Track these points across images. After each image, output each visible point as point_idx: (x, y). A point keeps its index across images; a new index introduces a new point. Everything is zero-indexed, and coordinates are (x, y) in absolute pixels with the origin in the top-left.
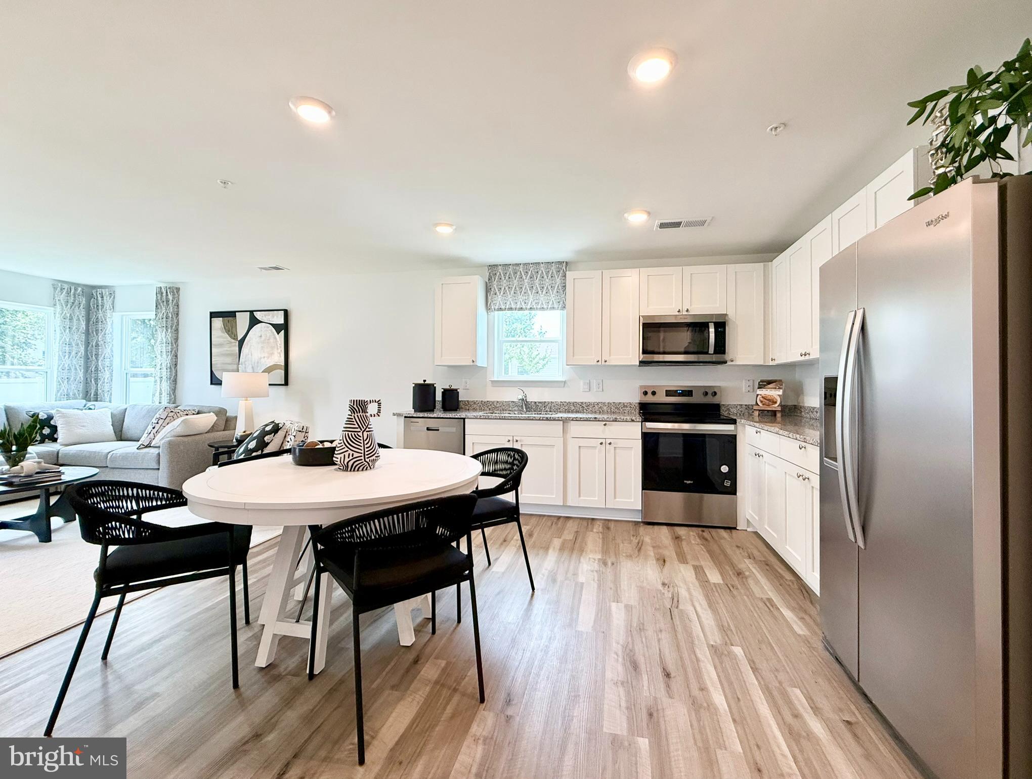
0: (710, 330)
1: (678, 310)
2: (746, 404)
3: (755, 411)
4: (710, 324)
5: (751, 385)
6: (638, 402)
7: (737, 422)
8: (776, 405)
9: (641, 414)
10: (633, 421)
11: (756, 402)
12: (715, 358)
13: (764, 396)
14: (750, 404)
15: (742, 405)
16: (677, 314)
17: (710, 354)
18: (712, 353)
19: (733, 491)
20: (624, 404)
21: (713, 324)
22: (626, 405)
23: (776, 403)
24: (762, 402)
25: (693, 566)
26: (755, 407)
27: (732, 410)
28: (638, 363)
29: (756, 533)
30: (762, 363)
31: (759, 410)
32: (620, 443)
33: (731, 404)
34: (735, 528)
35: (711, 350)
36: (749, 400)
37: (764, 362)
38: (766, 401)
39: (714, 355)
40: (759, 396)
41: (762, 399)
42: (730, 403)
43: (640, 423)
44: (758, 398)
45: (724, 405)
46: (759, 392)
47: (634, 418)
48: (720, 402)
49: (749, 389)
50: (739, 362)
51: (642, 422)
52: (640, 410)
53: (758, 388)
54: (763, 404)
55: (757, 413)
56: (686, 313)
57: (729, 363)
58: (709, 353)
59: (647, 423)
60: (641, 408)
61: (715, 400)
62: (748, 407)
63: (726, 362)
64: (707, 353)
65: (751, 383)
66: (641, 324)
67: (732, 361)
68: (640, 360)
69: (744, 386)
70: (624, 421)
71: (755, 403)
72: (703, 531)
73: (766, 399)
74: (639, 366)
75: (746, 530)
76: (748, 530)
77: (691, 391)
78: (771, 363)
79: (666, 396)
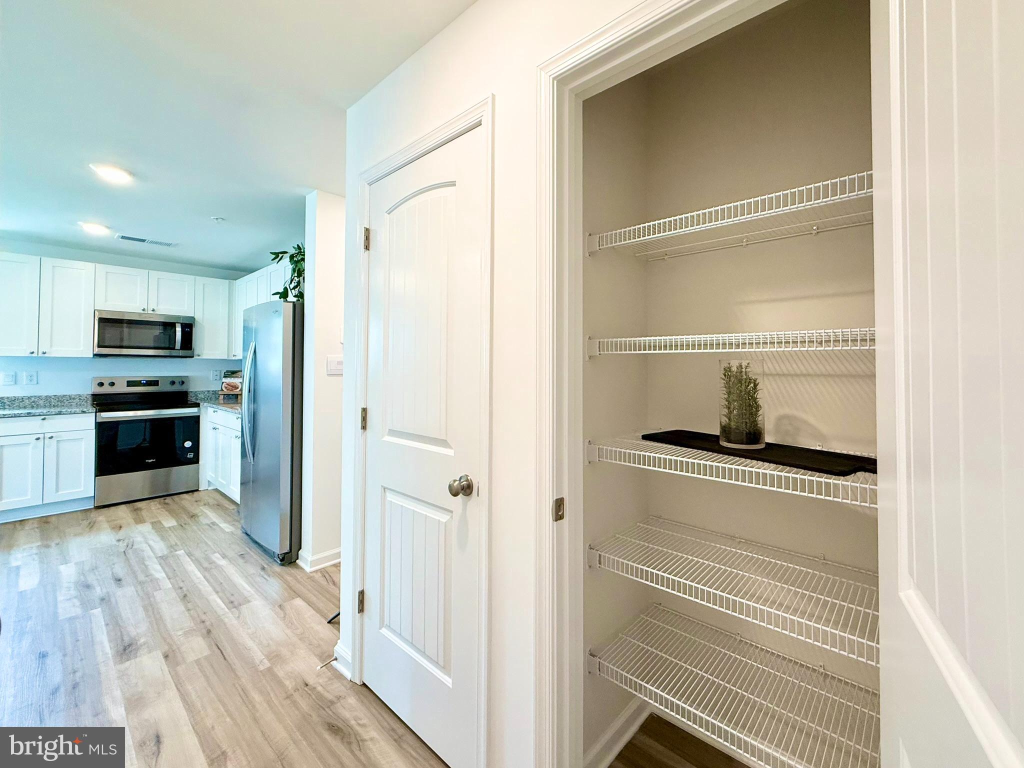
0: (177, 329)
1: (143, 309)
2: (213, 390)
3: (220, 396)
4: (177, 324)
5: (219, 374)
6: (91, 393)
7: (201, 405)
8: (238, 390)
9: (95, 405)
10: (84, 412)
11: (222, 388)
12: (181, 353)
13: (228, 383)
14: (217, 389)
15: (209, 391)
16: (142, 312)
17: (177, 350)
18: (179, 349)
19: (196, 460)
20: (69, 396)
21: (180, 324)
22: (73, 397)
23: (238, 388)
24: (226, 388)
25: (152, 523)
26: (220, 393)
27: (199, 396)
28: (92, 356)
29: (217, 490)
30: (226, 358)
31: (224, 395)
32: (65, 436)
33: (199, 390)
34: (197, 490)
35: (178, 346)
36: (216, 387)
37: (228, 356)
38: (229, 387)
39: (181, 351)
40: (224, 384)
41: (226, 386)
42: (197, 390)
43: (94, 414)
44: (223, 385)
45: (191, 392)
46: (224, 380)
47: (85, 410)
48: (188, 389)
49: (216, 378)
50: (205, 356)
51: (96, 412)
52: (94, 402)
53: (224, 377)
54: (227, 390)
55: (222, 397)
56: (152, 312)
57: (196, 357)
58: (176, 348)
59: (102, 414)
60: (94, 400)
61: (183, 388)
62: (215, 392)
63: (193, 357)
64: (174, 349)
65: (218, 373)
66: (97, 318)
67: (199, 356)
68: (94, 353)
69: (211, 375)
70: (72, 414)
71: (220, 389)
72: (165, 499)
73: (229, 386)
74: (93, 357)
75: (207, 490)
76: (209, 489)
77: (158, 381)
78: (234, 358)
79: (127, 386)
